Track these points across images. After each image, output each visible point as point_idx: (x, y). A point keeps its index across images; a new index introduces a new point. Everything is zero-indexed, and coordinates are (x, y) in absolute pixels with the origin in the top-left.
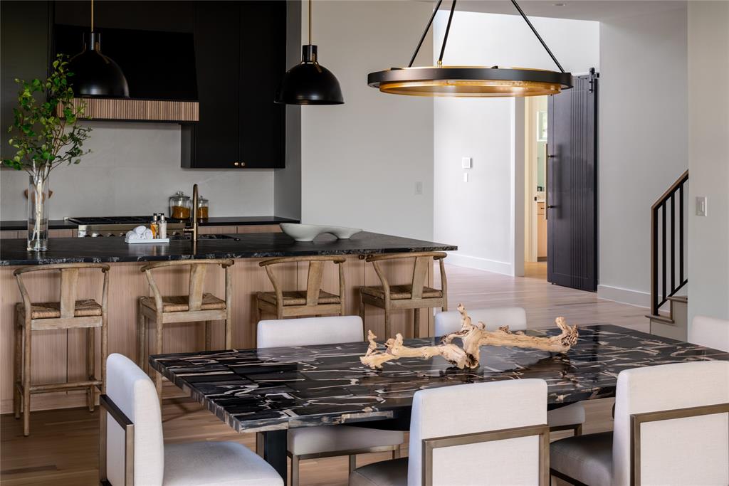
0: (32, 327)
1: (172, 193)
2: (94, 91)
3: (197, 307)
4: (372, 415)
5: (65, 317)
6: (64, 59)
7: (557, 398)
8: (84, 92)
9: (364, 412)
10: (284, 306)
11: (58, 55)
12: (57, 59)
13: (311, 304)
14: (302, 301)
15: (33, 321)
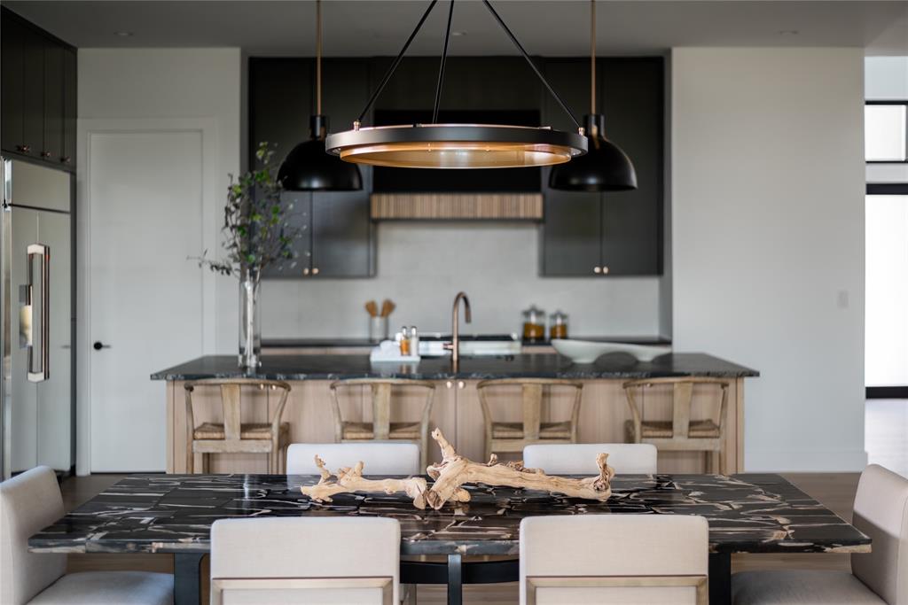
0: (194, 448)
1: (526, 307)
2: (316, 184)
3: (384, 435)
4: (191, 546)
5: (230, 439)
6: (269, 147)
7: (457, 548)
8: (304, 185)
9: (181, 542)
10: (494, 438)
11: (261, 144)
12: (260, 148)
13: (530, 438)
14: (519, 434)
15: (195, 442)
